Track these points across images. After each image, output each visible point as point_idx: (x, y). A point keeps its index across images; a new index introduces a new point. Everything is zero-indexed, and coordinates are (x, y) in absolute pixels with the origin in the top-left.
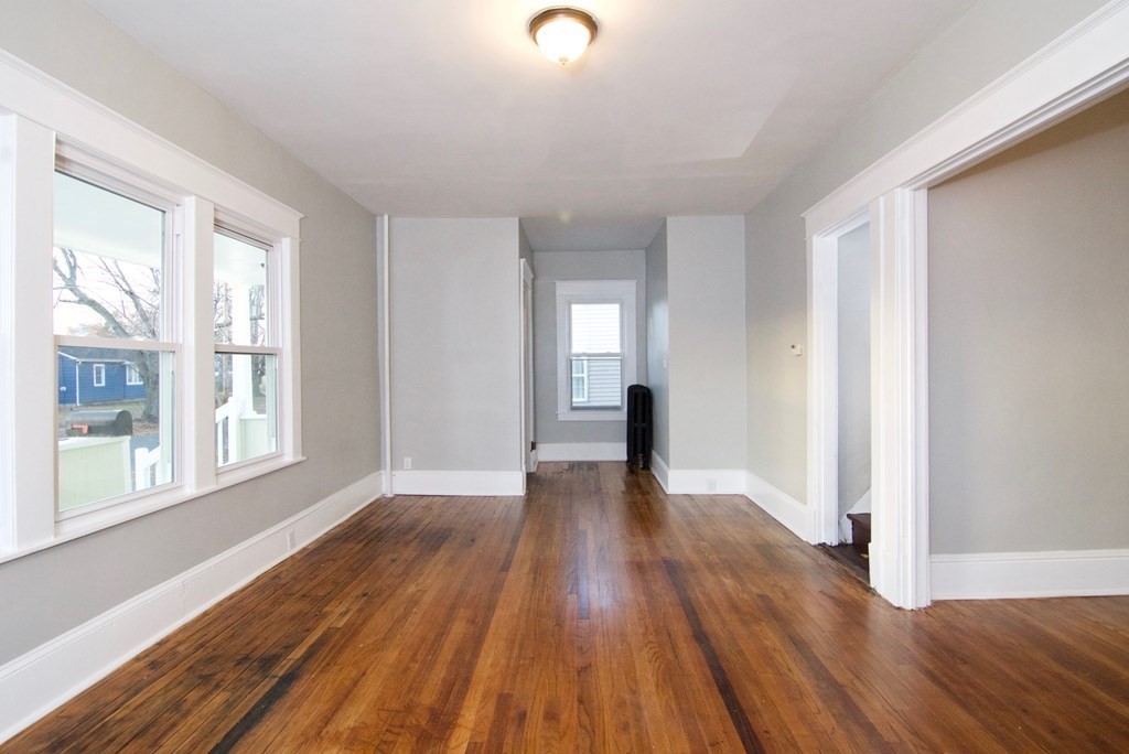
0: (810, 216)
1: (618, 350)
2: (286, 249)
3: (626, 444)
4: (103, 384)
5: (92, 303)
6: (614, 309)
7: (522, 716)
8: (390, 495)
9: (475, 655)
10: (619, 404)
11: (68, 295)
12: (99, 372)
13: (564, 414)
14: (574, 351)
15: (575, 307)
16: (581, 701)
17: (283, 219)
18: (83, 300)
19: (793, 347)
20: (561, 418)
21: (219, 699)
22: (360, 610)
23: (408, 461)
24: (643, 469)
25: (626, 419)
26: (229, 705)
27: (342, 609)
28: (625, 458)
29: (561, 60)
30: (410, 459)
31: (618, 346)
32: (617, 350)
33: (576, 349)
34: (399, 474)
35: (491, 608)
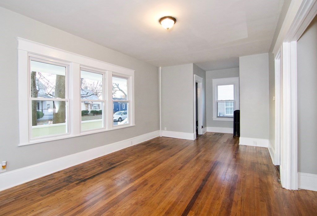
2: (131, 79)
3: (233, 129)
4: (124, 108)
5: (121, 90)
7: (147, 184)
8: (161, 136)
9: (148, 172)
10: (232, 116)
11: (117, 89)
12: (124, 106)
13: (215, 118)
14: (219, 100)
15: (219, 87)
16: (161, 185)
17: (131, 73)
18: (120, 90)
20: (214, 119)
21: (100, 168)
22: (134, 159)
23: (165, 128)
24: (237, 137)
25: (233, 121)
26: (101, 169)
27: (132, 158)
28: (233, 133)
29: (167, 29)
30: (166, 128)
32: (233, 99)
33: (219, 99)
34: (164, 131)
35: (160, 163)
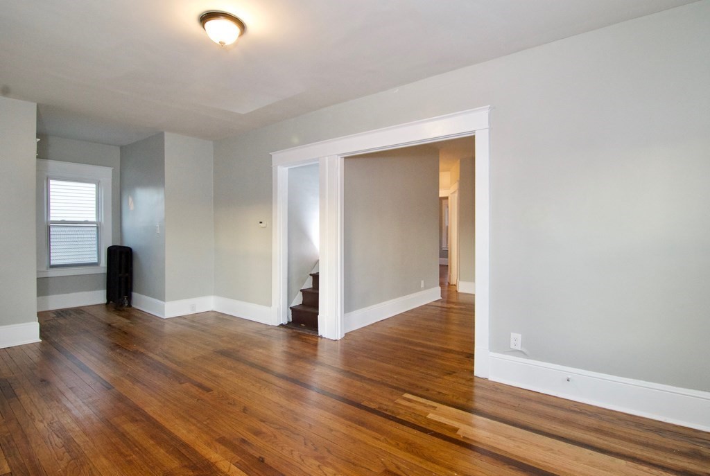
0: (276, 156)
1: (94, 219)
3: (105, 291)
6: (91, 188)
10: (95, 260)
13: (43, 270)
14: (53, 219)
15: (52, 182)
19: (261, 222)
20: (41, 274)
31: (95, 216)
33: (55, 216)
